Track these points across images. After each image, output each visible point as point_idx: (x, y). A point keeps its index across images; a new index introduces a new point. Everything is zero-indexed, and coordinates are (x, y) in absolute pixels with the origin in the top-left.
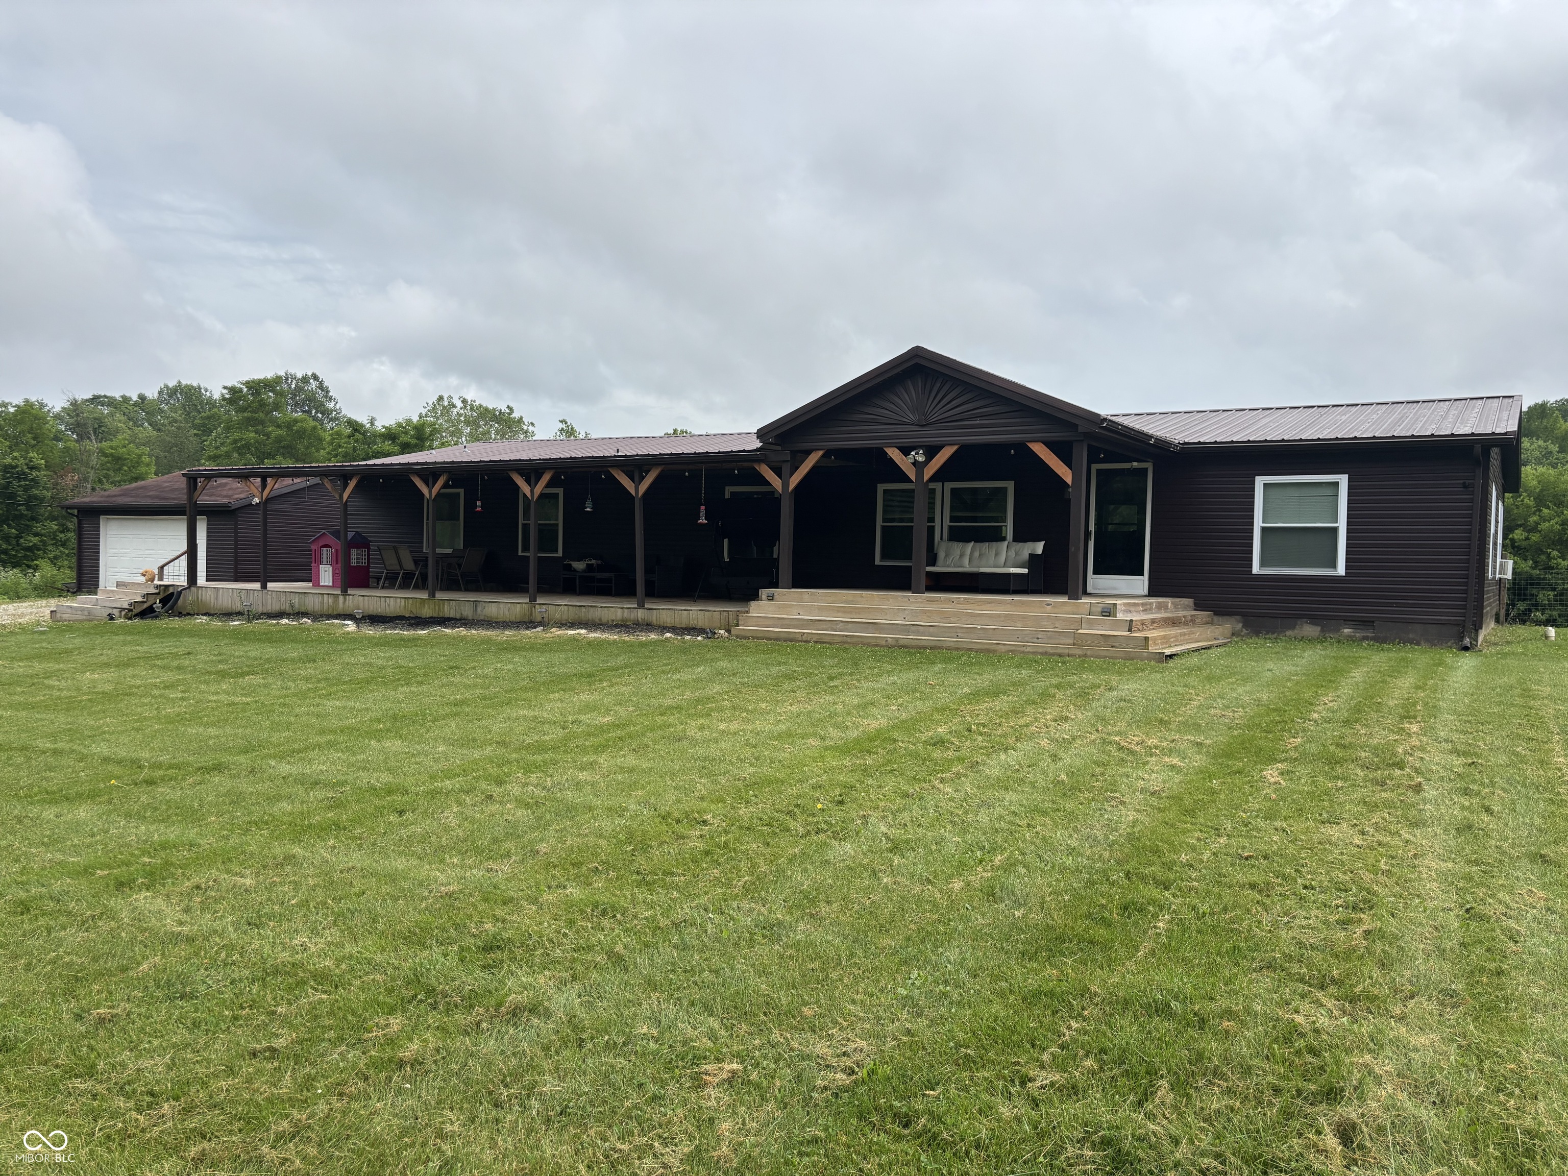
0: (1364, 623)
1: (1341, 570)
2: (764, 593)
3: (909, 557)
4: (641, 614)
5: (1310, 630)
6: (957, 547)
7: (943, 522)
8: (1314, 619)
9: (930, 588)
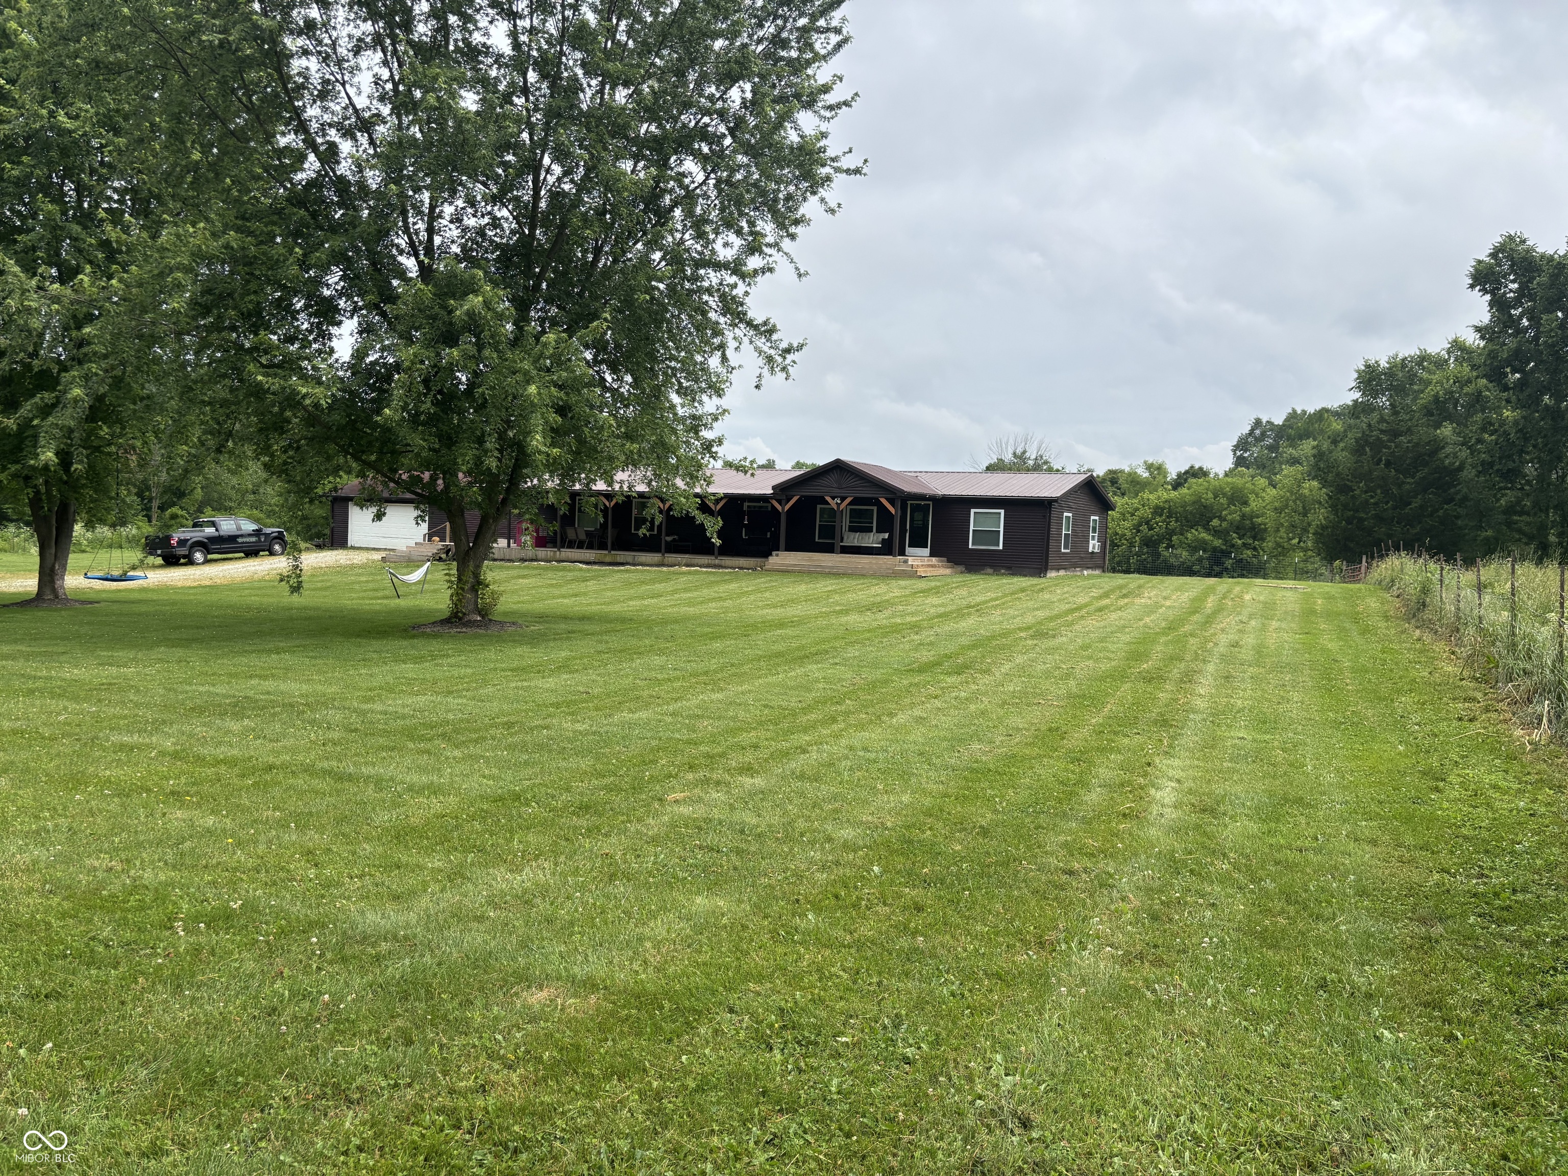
0: (1008, 568)
1: (1001, 547)
2: (774, 553)
3: (833, 538)
4: (717, 562)
5: (990, 571)
6: (852, 535)
7: (846, 522)
8: (991, 567)
9: (842, 552)
